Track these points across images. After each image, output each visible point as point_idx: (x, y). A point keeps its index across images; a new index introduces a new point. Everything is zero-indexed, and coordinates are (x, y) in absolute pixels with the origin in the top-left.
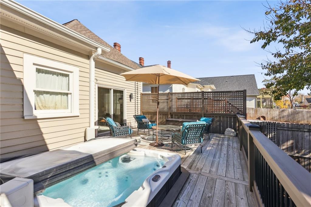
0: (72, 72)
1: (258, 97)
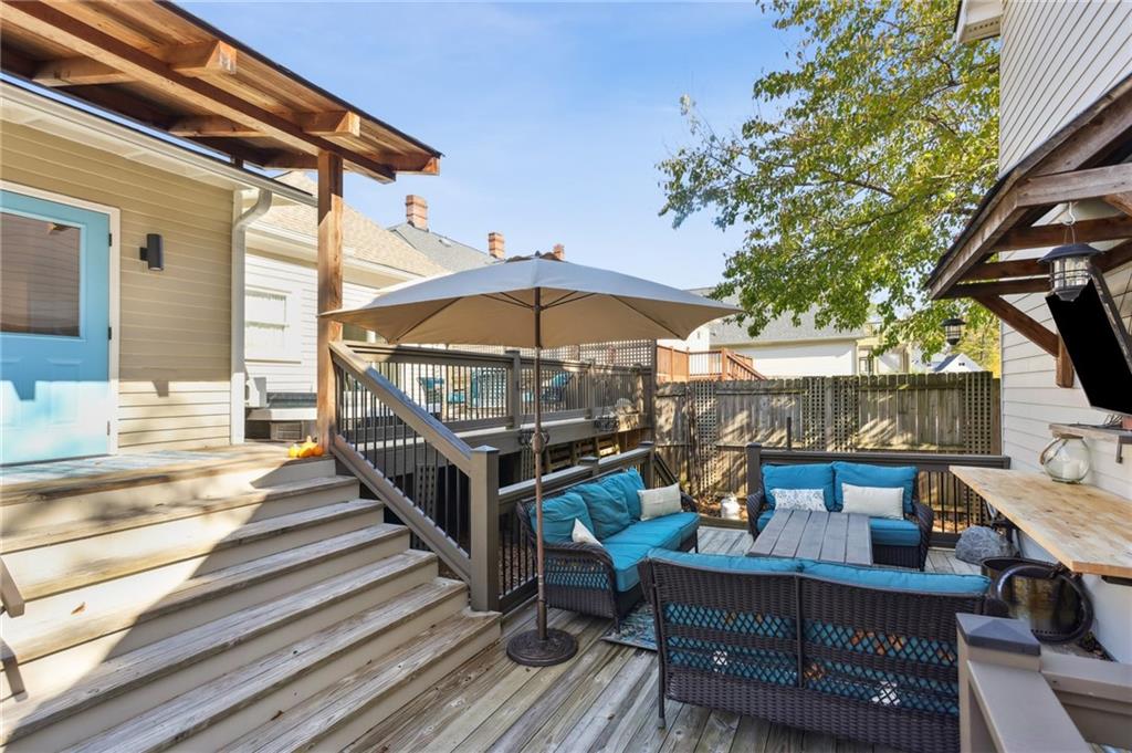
0: (290, 292)
1: (861, 343)
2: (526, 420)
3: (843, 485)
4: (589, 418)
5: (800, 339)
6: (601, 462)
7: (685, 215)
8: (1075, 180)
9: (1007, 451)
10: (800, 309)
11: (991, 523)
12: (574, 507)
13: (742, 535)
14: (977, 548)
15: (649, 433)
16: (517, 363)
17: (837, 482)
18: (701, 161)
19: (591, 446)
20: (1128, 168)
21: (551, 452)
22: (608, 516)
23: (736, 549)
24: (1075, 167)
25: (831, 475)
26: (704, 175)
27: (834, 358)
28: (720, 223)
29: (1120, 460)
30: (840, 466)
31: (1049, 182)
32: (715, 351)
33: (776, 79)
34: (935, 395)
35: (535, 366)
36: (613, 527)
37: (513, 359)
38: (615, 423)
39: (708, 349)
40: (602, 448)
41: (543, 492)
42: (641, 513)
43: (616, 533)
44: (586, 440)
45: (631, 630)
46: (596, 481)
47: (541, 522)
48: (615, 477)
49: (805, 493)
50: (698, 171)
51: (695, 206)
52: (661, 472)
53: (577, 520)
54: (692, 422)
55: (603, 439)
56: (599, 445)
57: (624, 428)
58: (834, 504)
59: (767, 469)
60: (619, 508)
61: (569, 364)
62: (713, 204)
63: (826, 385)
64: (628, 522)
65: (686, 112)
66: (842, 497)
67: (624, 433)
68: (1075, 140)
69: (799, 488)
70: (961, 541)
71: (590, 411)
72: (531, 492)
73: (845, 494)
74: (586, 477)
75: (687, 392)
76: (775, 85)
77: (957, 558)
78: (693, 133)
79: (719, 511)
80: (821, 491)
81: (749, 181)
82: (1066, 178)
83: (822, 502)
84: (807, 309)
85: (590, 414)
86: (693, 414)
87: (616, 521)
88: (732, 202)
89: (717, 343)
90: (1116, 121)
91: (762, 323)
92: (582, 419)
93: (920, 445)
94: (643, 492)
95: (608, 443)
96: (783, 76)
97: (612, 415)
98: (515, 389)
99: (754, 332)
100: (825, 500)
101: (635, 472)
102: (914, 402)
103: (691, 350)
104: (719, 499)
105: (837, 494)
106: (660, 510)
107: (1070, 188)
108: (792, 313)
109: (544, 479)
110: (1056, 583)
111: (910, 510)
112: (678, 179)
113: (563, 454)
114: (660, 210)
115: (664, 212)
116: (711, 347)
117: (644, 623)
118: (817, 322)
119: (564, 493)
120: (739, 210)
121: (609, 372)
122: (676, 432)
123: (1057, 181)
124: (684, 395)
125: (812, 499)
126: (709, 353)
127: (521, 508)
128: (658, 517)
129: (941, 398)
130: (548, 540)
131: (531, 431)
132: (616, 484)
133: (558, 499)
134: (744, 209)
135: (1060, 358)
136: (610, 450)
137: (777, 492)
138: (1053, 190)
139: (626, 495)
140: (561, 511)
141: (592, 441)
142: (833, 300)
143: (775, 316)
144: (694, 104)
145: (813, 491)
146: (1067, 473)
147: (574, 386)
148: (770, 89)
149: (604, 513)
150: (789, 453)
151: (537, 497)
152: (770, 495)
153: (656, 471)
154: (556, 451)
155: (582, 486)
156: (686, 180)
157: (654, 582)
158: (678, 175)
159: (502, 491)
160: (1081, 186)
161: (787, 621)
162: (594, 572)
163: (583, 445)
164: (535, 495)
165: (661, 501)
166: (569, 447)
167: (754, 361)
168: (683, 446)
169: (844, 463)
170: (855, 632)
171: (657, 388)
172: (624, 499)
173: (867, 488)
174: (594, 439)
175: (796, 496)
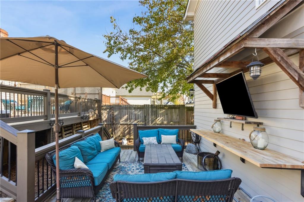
1: (152, 97)
2: (53, 117)
3: (162, 135)
4: (79, 116)
5: (138, 95)
6: (85, 132)
7: (112, 54)
8: (258, 41)
9: (195, 124)
10: (142, 86)
11: (193, 142)
12: (75, 152)
13: (132, 152)
14: (190, 149)
15: (99, 120)
16: (49, 95)
17: (159, 135)
18: (117, 38)
19: (79, 125)
20: (270, 40)
21: (64, 128)
22: (89, 153)
23: (131, 157)
24: (258, 37)
25: (158, 132)
26: (118, 43)
27: (146, 100)
28: (122, 58)
29: (231, 127)
30: (160, 130)
31: (252, 40)
32: (117, 97)
33: (139, 18)
34: (174, 110)
35: (55, 96)
36: (90, 157)
37: (47, 93)
38: (89, 117)
39: (115, 96)
40: (83, 126)
41: (59, 147)
42: (101, 149)
43: (92, 158)
44: (78, 123)
45: (100, 199)
46: (83, 139)
47: (58, 161)
48: (91, 137)
49: (151, 138)
50: (116, 41)
51: (115, 52)
52: (106, 133)
53: (76, 157)
54: (113, 117)
55: (84, 123)
56: (83, 125)
57: (91, 119)
58: (159, 141)
59: (140, 131)
60: (93, 149)
61: (71, 97)
62: (120, 52)
63: (149, 107)
64: (96, 154)
65: (112, 22)
66: (161, 139)
67: (91, 120)
68: (258, 28)
69: (150, 137)
70: (187, 147)
71: (79, 113)
72: (53, 148)
73: (162, 138)
74: (80, 138)
75: (111, 108)
76: (139, 20)
77: (186, 152)
78: (115, 29)
79: (121, 143)
80: (156, 137)
81: (131, 47)
82: (256, 40)
83: (156, 141)
84: (144, 86)
85: (79, 114)
86: (113, 115)
87: (92, 154)
88: (125, 53)
89: (117, 95)
90: (268, 25)
91: (132, 89)
92: (77, 116)
93: (170, 122)
94: (101, 142)
95: (86, 124)
96: (141, 18)
97: (87, 115)
98: (48, 105)
99: (130, 91)
100: (157, 140)
101: (97, 135)
102: (169, 111)
103: (111, 96)
104: (121, 139)
105: (160, 138)
106: (108, 148)
107: (257, 43)
108: (140, 87)
109: (60, 141)
110: (214, 158)
111: (178, 141)
112: (110, 42)
113: (69, 128)
114: (104, 51)
115: (105, 52)
116: (116, 96)
117: (105, 194)
118: (146, 90)
119: (70, 147)
120: (127, 55)
121: (86, 100)
122: (108, 119)
123: (254, 40)
124: (111, 109)
125: (153, 140)
126: (116, 97)
127: (48, 156)
128: (107, 150)
129: (175, 111)
130: (62, 169)
131: (54, 121)
132: (92, 140)
133: (67, 150)
134: (129, 55)
135: (214, 101)
136: (86, 126)
137: (144, 138)
138: (253, 43)
139: (96, 144)
140: (69, 155)
141: (80, 123)
142: (150, 84)
143: (135, 88)
144: (115, 20)
145: (154, 137)
146: (217, 130)
147: (73, 105)
148: (137, 21)
149: (87, 152)
150: (145, 126)
151: (56, 150)
152: (142, 139)
153: (105, 134)
154: (66, 127)
155: (78, 142)
156: (112, 42)
157: (117, 191)
158: (110, 40)
159: (37, 150)
160: (259, 43)
161: (171, 197)
162: (84, 180)
163: (76, 125)
164: (55, 149)
165: (108, 144)
166: (72, 126)
167: (128, 100)
168: (110, 124)
169: (161, 129)
170: (195, 196)
171: (102, 107)
172: (95, 146)
173: (168, 136)
174: (81, 123)
175: (149, 139)
